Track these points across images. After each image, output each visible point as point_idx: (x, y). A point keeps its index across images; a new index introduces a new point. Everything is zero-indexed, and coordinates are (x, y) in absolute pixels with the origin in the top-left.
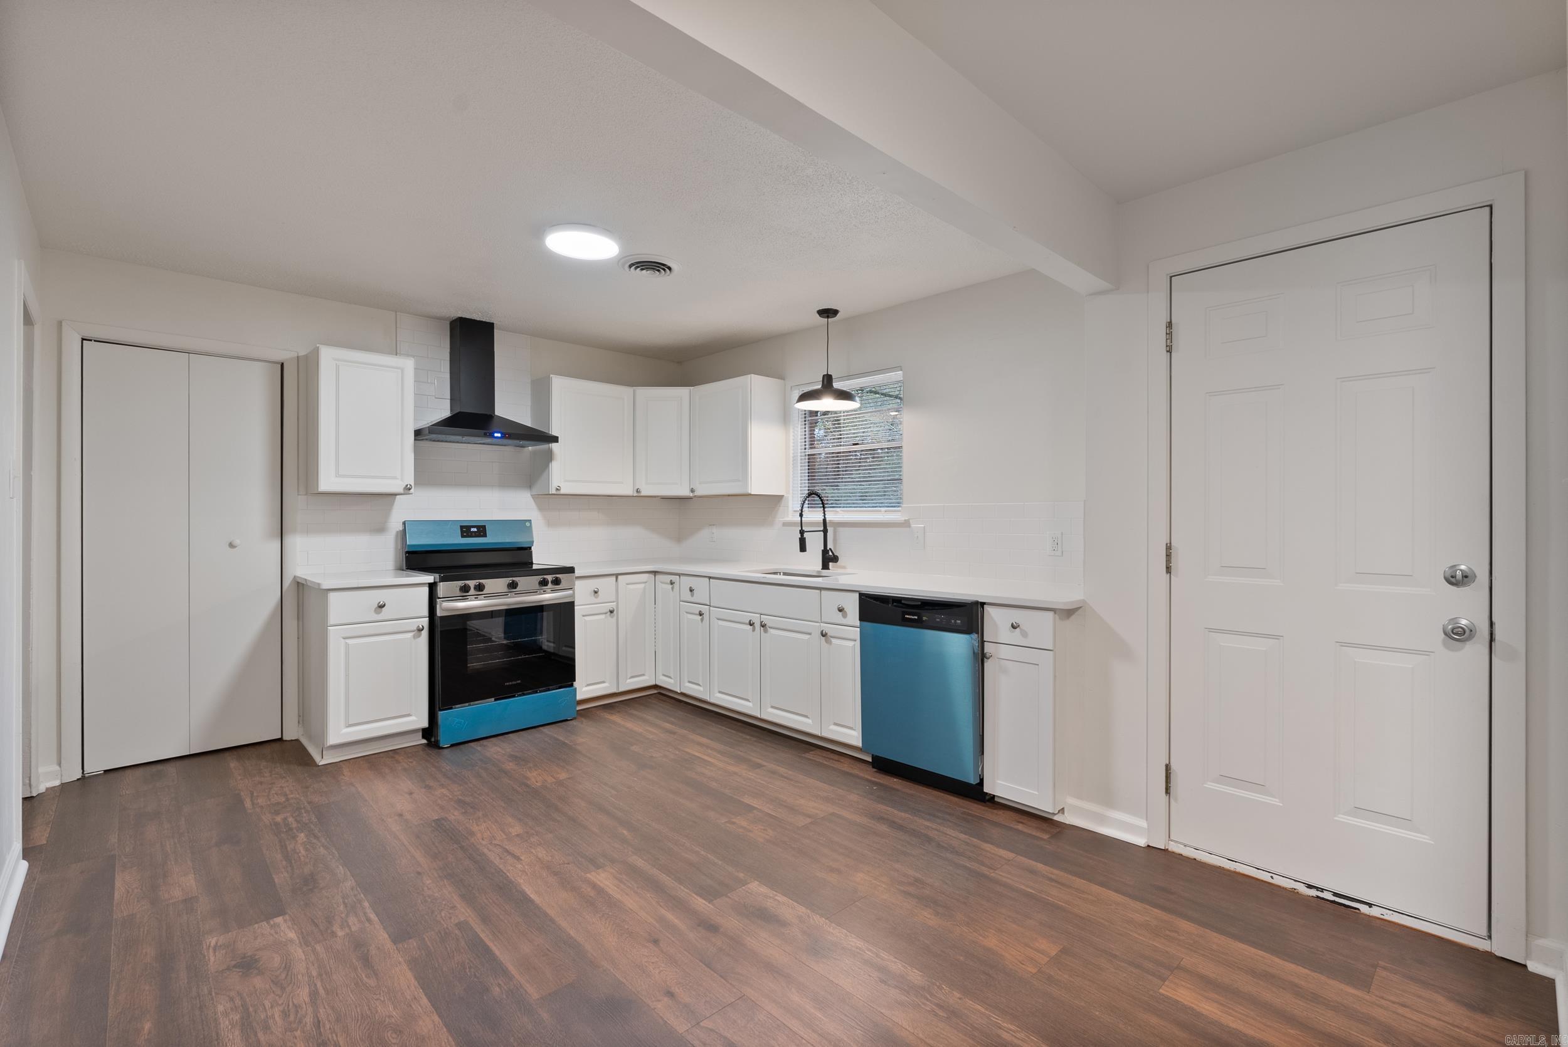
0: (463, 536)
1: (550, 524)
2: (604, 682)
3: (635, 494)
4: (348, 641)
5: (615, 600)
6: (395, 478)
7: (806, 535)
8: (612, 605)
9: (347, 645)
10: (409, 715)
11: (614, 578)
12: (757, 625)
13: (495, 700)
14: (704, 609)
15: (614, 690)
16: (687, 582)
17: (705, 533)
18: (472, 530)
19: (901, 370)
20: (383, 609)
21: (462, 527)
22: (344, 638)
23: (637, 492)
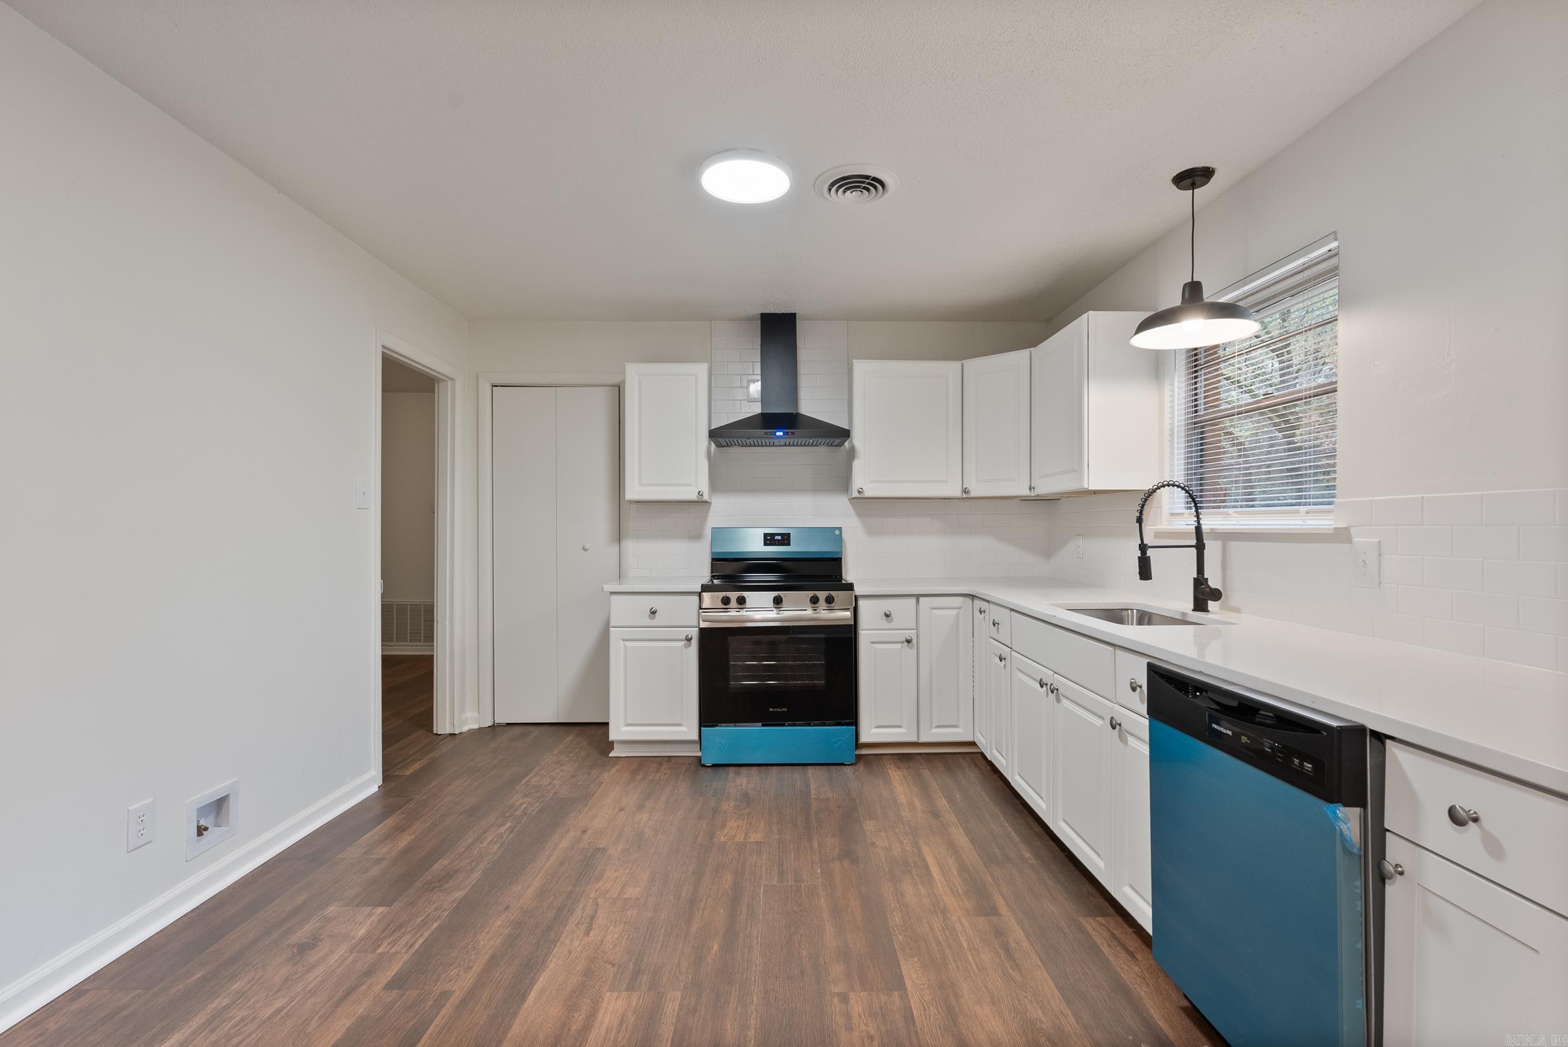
0: (766, 544)
2: (899, 727)
3: (964, 495)
4: (628, 644)
5: (914, 627)
6: (690, 485)
7: (1149, 552)
8: (912, 634)
9: (626, 647)
10: (680, 725)
11: (913, 600)
13: (763, 725)
14: (1007, 653)
15: (914, 739)
16: (995, 613)
17: (1071, 547)
18: (776, 538)
19: (1336, 239)
20: (655, 615)
21: (766, 535)
22: (623, 640)
23: (964, 491)
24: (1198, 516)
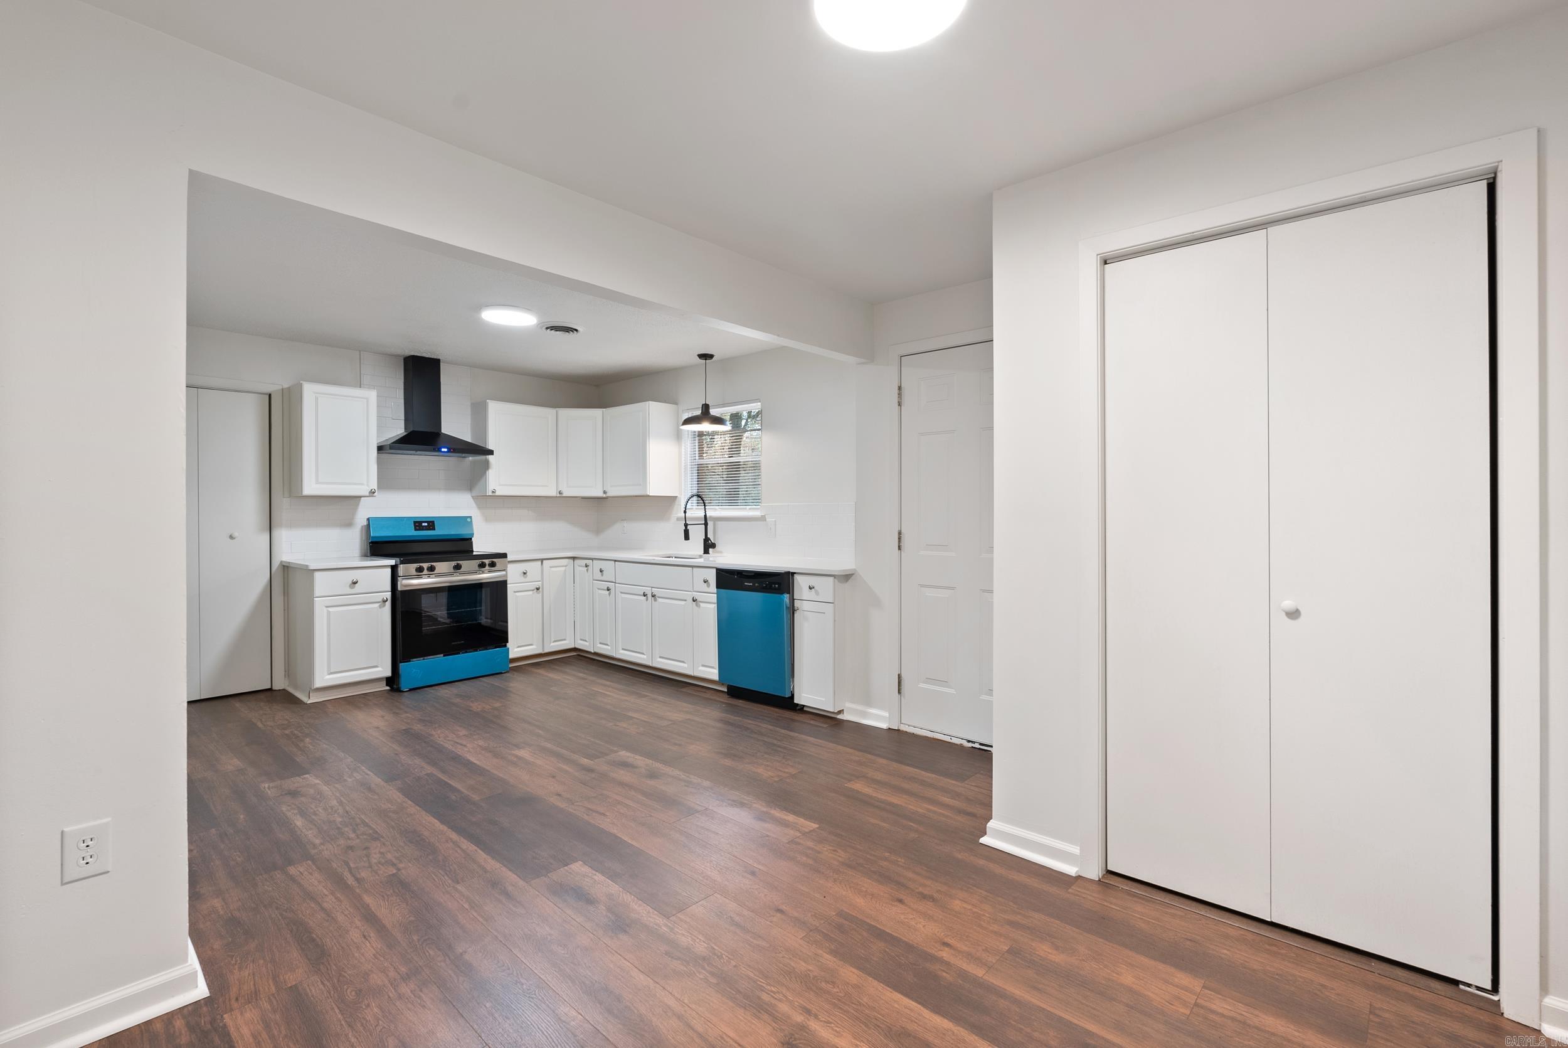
0: (416, 530)
1: (487, 519)
2: (531, 645)
3: (558, 495)
4: (331, 609)
5: (540, 579)
6: (362, 484)
7: (689, 527)
8: (538, 584)
9: (329, 612)
10: (376, 667)
11: (540, 563)
12: (649, 596)
13: (444, 656)
14: (611, 585)
15: (540, 651)
16: (598, 565)
17: (617, 527)
18: (423, 524)
19: (760, 402)
20: (356, 585)
21: (415, 522)
22: (326, 607)
23: (560, 493)
24: (705, 510)
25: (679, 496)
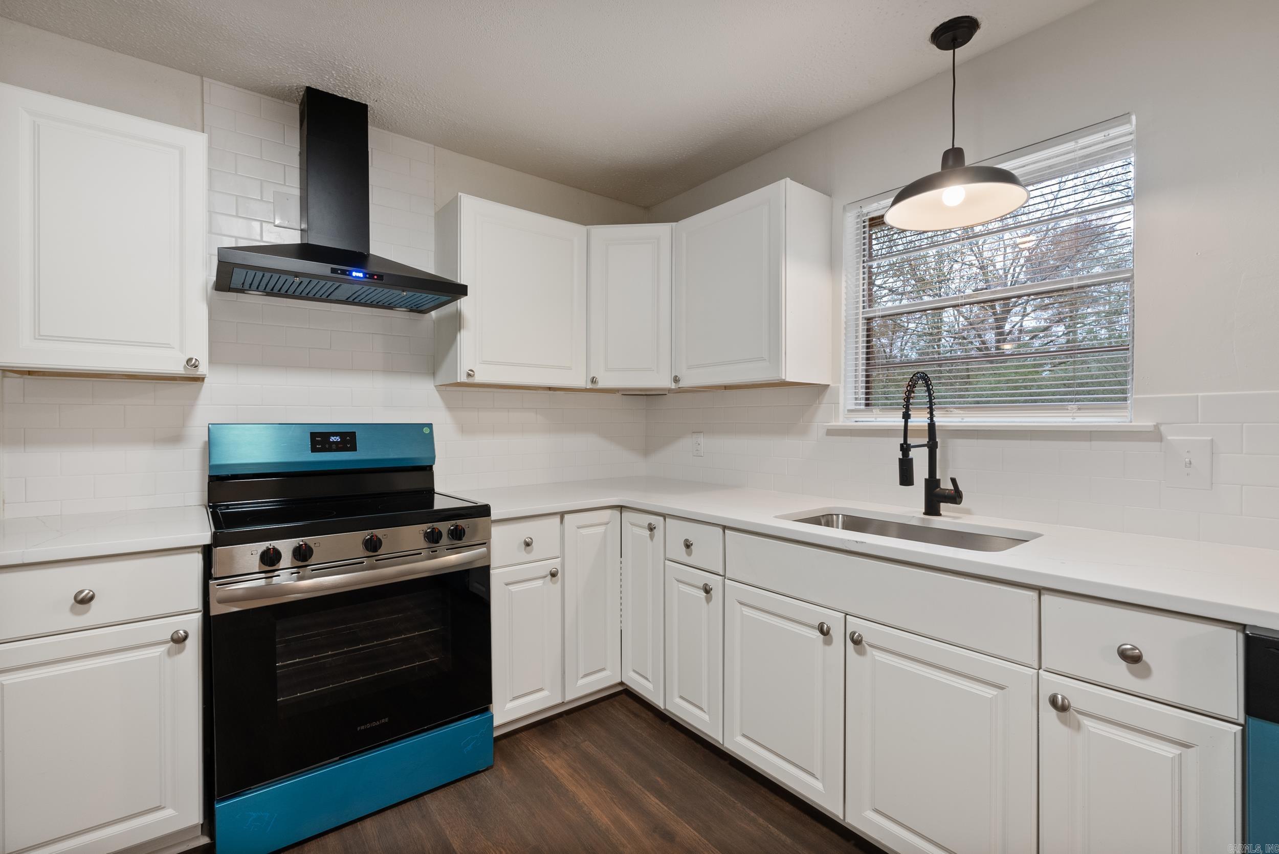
0: (314, 449)
1: (464, 429)
2: (541, 690)
3: (589, 386)
5: (558, 554)
7: (909, 452)
8: (555, 564)
11: (557, 519)
12: (837, 634)
14: (715, 581)
15: (556, 701)
16: (678, 531)
17: (686, 444)
18: (333, 439)
21: (313, 435)
23: (592, 382)
24: (932, 412)
25: (832, 385)
